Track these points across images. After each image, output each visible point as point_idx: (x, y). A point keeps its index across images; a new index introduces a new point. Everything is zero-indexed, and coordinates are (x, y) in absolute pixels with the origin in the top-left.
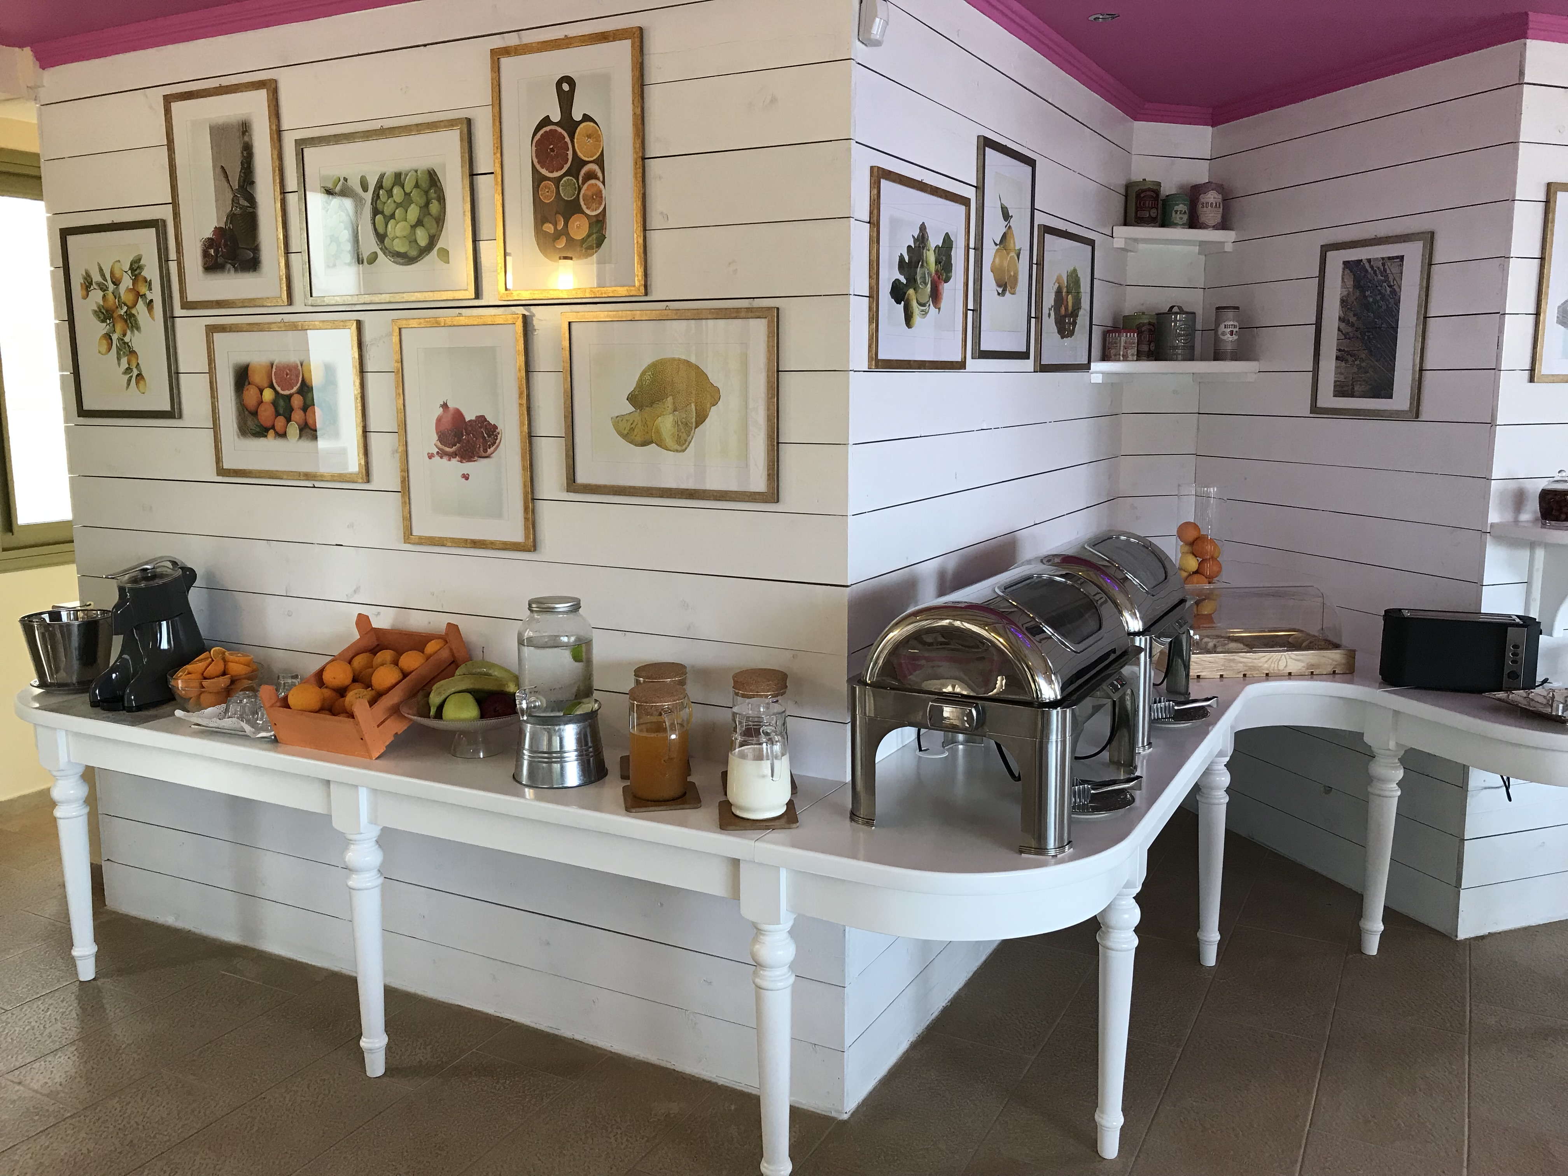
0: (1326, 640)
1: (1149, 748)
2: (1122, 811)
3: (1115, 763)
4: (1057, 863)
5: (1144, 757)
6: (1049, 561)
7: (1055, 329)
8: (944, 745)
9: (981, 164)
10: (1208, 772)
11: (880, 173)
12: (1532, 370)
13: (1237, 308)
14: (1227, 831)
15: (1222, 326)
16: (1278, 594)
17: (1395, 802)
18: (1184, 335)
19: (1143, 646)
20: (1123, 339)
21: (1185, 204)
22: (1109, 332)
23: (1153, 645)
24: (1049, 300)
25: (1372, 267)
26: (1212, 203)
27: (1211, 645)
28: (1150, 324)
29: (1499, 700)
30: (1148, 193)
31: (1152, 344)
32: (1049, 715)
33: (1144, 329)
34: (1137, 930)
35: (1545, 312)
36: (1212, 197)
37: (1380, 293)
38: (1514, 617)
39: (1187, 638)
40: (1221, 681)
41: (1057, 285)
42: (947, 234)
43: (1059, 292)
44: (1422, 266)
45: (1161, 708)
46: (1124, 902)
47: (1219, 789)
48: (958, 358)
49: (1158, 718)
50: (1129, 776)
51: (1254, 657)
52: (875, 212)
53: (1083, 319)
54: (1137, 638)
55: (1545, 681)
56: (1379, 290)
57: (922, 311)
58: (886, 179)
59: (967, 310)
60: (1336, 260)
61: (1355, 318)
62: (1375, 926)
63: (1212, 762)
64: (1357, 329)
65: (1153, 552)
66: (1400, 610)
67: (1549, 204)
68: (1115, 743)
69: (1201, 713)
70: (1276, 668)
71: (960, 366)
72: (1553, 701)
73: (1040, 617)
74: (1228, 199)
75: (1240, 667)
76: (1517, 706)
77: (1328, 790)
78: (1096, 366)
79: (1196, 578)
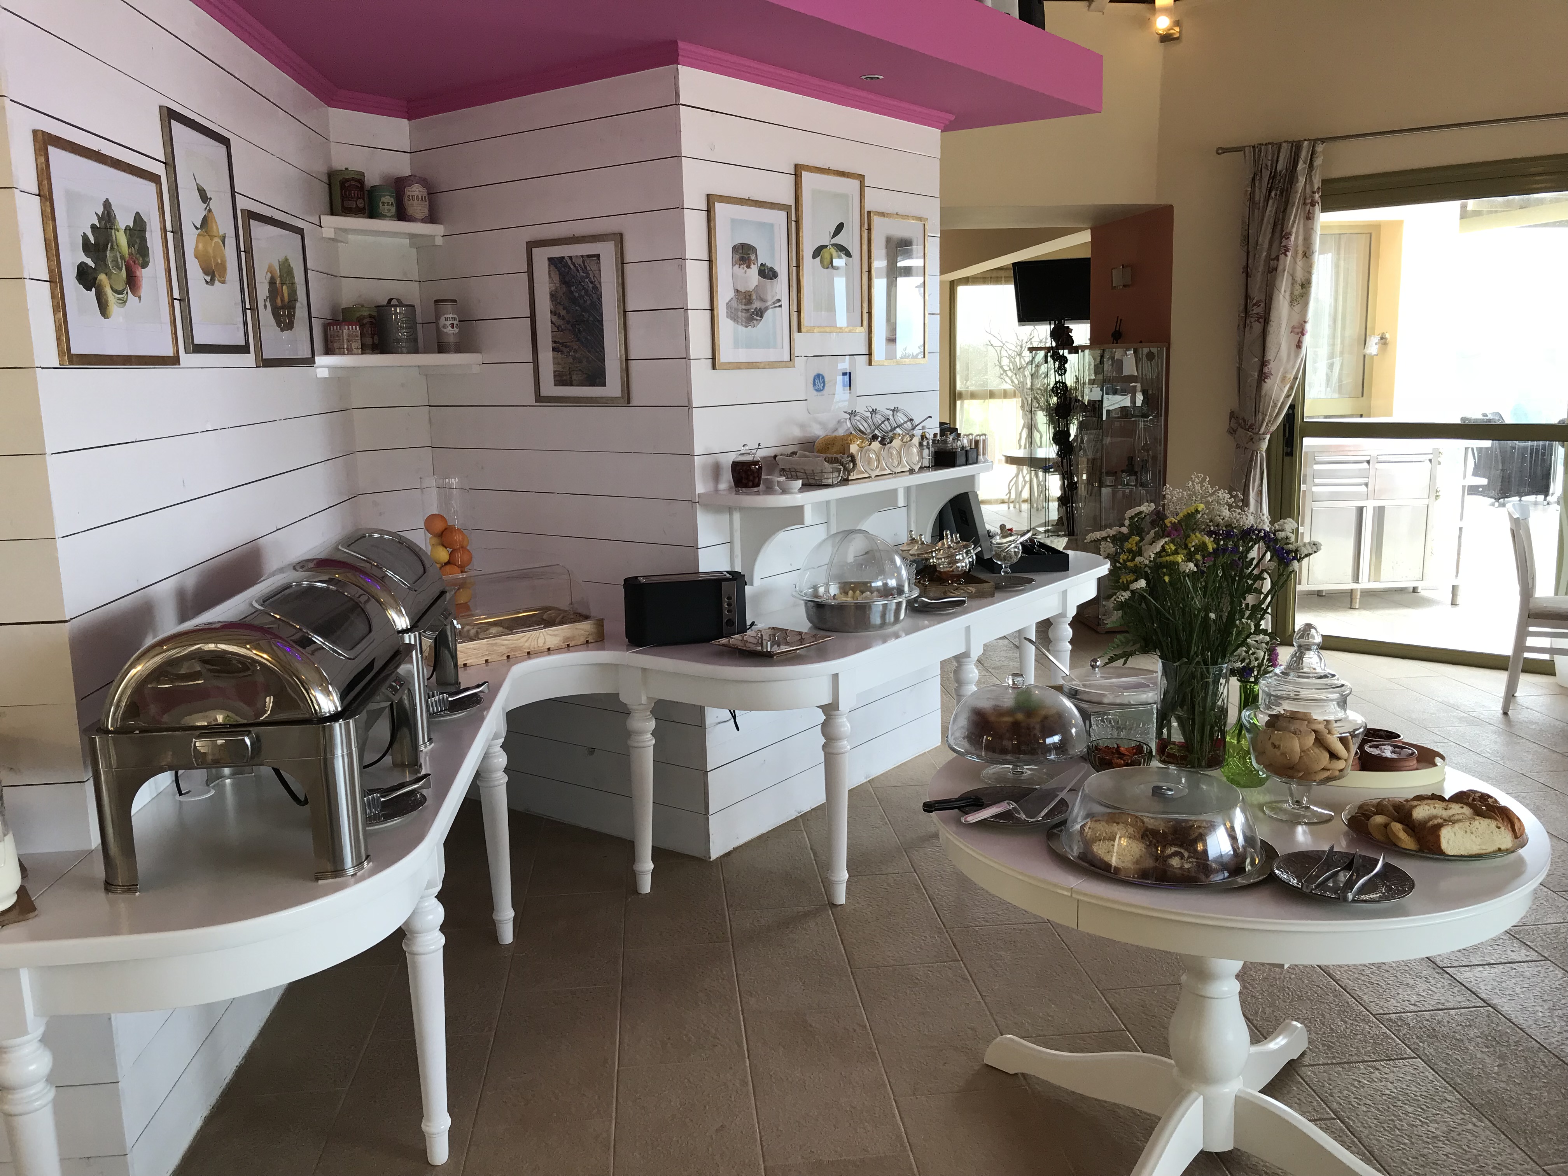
0: (575, 613)
1: (430, 744)
2: (415, 813)
3: (399, 765)
4: (357, 882)
5: (426, 753)
6: (302, 567)
7: (272, 321)
8: (208, 783)
9: (167, 138)
10: (486, 757)
11: (46, 137)
12: (713, 359)
13: (455, 301)
14: (510, 811)
15: (443, 319)
16: (524, 575)
17: (651, 750)
18: (406, 328)
19: (413, 642)
20: (345, 332)
21: (391, 196)
22: (329, 324)
23: (423, 641)
24: (263, 291)
25: (574, 264)
26: (417, 196)
27: (473, 632)
28: (370, 316)
29: (723, 645)
30: (353, 183)
31: (376, 337)
32: (331, 729)
33: (365, 321)
34: (443, 929)
35: (717, 308)
36: (416, 190)
37: (584, 289)
38: (725, 573)
39: (451, 628)
40: (487, 666)
41: (269, 275)
42: (137, 213)
43: (272, 282)
44: (617, 266)
45: (436, 701)
46: (426, 904)
47: (497, 770)
48: (169, 352)
49: (434, 713)
50: (416, 777)
51: (515, 638)
52: (45, 182)
53: (301, 312)
54: (406, 636)
55: (753, 624)
56: (583, 286)
57: (119, 299)
58: (55, 146)
59: (173, 299)
60: (541, 256)
61: (565, 311)
62: (646, 865)
63: (489, 746)
64: (568, 322)
65: (409, 548)
66: (636, 577)
67: (710, 212)
68: (396, 746)
69: (474, 700)
70: (536, 646)
71: (173, 361)
72: (762, 640)
73: (308, 628)
74: (432, 194)
75: (503, 649)
76: (737, 648)
77: (592, 751)
78: (320, 360)
79: (448, 567)
